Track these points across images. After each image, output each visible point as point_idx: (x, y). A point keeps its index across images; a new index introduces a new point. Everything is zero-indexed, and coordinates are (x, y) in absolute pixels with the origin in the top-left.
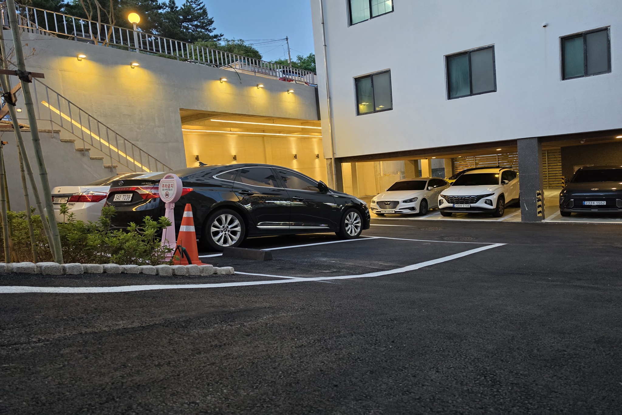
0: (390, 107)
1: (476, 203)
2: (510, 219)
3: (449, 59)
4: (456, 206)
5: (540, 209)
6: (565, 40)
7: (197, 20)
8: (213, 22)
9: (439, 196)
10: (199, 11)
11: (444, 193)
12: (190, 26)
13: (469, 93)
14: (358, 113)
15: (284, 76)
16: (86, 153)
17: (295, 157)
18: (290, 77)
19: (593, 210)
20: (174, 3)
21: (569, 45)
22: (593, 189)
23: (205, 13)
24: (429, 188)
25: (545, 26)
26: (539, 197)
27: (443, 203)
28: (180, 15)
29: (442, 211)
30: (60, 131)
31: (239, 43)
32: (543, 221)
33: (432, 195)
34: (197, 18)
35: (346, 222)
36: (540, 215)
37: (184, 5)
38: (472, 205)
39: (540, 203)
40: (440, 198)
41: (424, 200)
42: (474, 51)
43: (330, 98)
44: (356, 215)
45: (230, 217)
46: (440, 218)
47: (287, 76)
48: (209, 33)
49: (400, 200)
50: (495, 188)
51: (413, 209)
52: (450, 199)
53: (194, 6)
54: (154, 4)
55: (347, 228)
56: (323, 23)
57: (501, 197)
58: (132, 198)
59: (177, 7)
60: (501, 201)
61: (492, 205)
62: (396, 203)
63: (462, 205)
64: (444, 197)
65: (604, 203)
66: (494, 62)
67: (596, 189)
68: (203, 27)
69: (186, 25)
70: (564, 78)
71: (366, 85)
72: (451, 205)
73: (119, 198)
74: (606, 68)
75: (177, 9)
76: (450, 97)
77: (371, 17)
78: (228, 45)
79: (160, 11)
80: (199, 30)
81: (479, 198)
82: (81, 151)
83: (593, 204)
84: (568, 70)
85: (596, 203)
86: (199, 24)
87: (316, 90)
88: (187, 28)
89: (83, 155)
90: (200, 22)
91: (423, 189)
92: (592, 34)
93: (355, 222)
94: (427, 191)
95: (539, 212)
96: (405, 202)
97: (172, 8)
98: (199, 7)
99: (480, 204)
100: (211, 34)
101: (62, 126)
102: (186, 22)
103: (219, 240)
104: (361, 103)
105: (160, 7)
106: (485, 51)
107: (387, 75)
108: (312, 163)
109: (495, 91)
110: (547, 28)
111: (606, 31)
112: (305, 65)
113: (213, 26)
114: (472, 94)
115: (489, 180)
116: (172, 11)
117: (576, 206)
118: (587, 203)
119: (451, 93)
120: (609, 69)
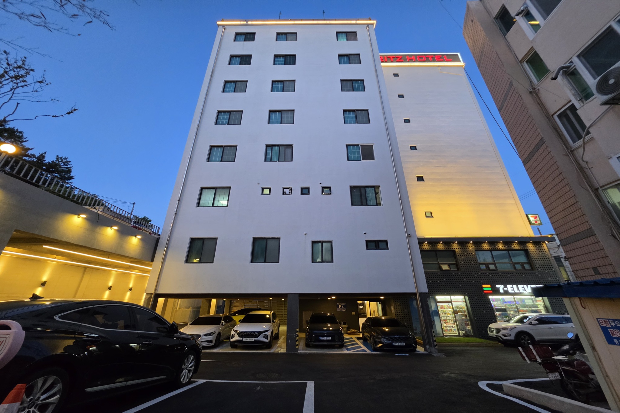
0: (211, 261)
1: (258, 337)
2: (278, 349)
3: (255, 240)
4: (245, 339)
5: (297, 343)
6: (314, 243)
9: (232, 331)
10: (63, 169)
11: (236, 328)
14: (187, 262)
17: (109, 288)
19: (324, 343)
20: (43, 157)
21: (316, 246)
23: (69, 171)
24: (224, 323)
26: (297, 333)
27: (235, 337)
28: (44, 166)
29: (232, 343)
32: (298, 352)
34: (59, 172)
35: (183, 366)
36: (297, 347)
37: (52, 161)
38: (255, 339)
39: (297, 338)
41: (220, 334)
42: (269, 238)
46: (228, 350)
48: (65, 184)
49: (202, 334)
50: (268, 326)
52: (240, 334)
53: (62, 164)
59: (44, 161)
60: (272, 336)
61: (267, 339)
62: (198, 337)
63: (249, 339)
64: (236, 331)
65: (330, 338)
66: (279, 246)
70: (313, 261)
71: (198, 244)
72: (241, 339)
76: (252, 262)
77: (213, 206)
81: (260, 333)
84: (315, 257)
85: (326, 338)
87: (158, 239)
90: (60, 175)
91: (219, 324)
92: (326, 242)
93: (189, 367)
94: (222, 326)
96: (205, 335)
97: (39, 160)
99: (261, 338)
106: (275, 239)
107: (214, 241)
108: (124, 295)
109: (278, 262)
110: (306, 235)
111: (331, 243)
113: (71, 181)
114: (265, 262)
117: (316, 340)
118: (322, 338)
119: (253, 259)
120: (332, 261)
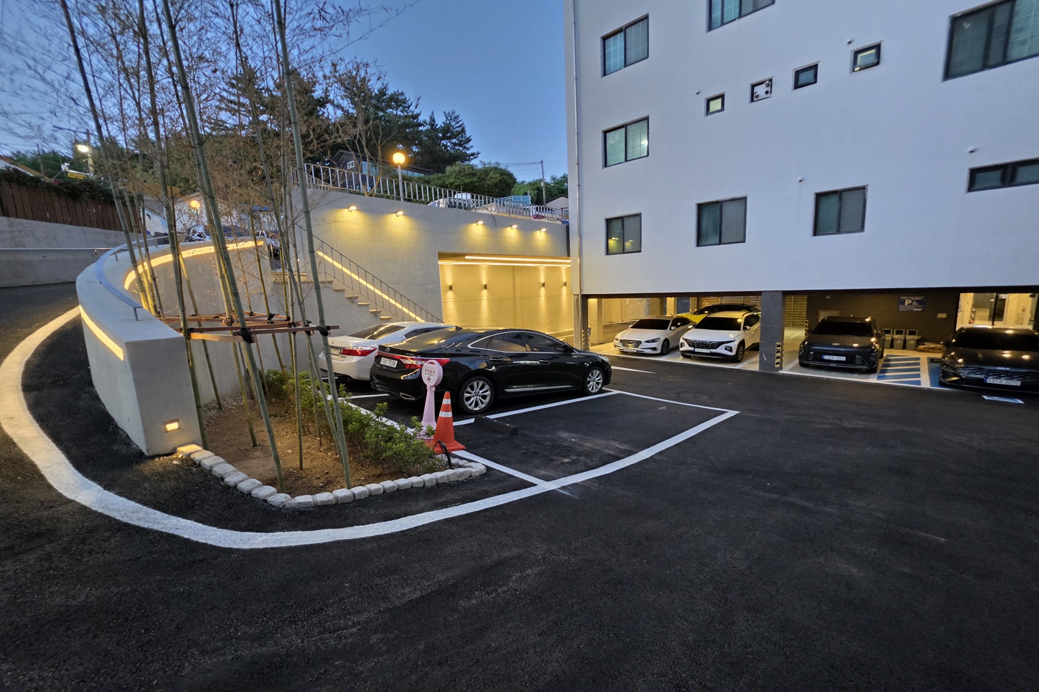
0: (639, 250)
1: (716, 348)
2: (748, 366)
3: (701, 207)
4: (697, 350)
5: (778, 360)
6: (820, 197)
7: (455, 138)
8: (471, 140)
9: (681, 339)
10: (457, 129)
11: (686, 336)
12: (449, 144)
13: (718, 242)
14: (608, 252)
15: (537, 213)
16: (355, 300)
17: (544, 285)
18: (543, 214)
19: (832, 365)
20: (434, 121)
21: (824, 202)
22: (834, 344)
23: (463, 131)
24: (672, 328)
25: (800, 181)
26: (778, 348)
27: (684, 345)
28: (440, 132)
29: (683, 353)
30: (332, 281)
31: (495, 166)
32: (780, 372)
33: (675, 334)
34: (455, 136)
35: (589, 379)
36: (778, 366)
37: (444, 123)
38: (713, 351)
39: (779, 354)
40: (682, 341)
41: (666, 340)
42: (726, 201)
43: (580, 237)
44: (598, 372)
45: (481, 384)
46: (680, 360)
47: (540, 214)
48: (466, 151)
49: (642, 340)
50: (737, 334)
51: (655, 349)
52: (691, 343)
53: (453, 123)
54: (415, 121)
55: (588, 386)
56: (578, 164)
57: (742, 343)
58: (397, 365)
59: (437, 125)
60: (741, 347)
61: (732, 351)
62: (638, 343)
63: (703, 349)
64: (686, 340)
65: (843, 359)
66: (745, 213)
67: (837, 344)
68: (460, 145)
69: (445, 143)
70: (815, 233)
71: (617, 225)
72: (692, 349)
73: (385, 362)
74: (859, 227)
75: (437, 127)
76: (698, 245)
77: (626, 160)
78: (485, 167)
79: (420, 128)
80: (457, 148)
81: (719, 344)
82: (350, 298)
83: (832, 359)
84: (820, 225)
85: (835, 358)
86: (457, 142)
87: (568, 228)
88: (446, 146)
89: (352, 302)
90: (458, 140)
91: (666, 329)
92: (849, 192)
93: (597, 379)
94: (670, 331)
95: (777, 364)
96: (647, 342)
97: (432, 126)
98: (458, 125)
99: (721, 350)
100: (468, 152)
101: (335, 277)
102: (445, 139)
103: (470, 405)
104: (611, 238)
105: (421, 125)
106: (738, 201)
107: (638, 218)
108: (560, 290)
109: (744, 242)
110: (802, 182)
111: (862, 190)
112: (558, 185)
113: (470, 144)
114: (720, 243)
115: (731, 325)
116: (432, 128)
117: (815, 359)
118: (826, 357)
119: (700, 240)
120: (862, 229)
